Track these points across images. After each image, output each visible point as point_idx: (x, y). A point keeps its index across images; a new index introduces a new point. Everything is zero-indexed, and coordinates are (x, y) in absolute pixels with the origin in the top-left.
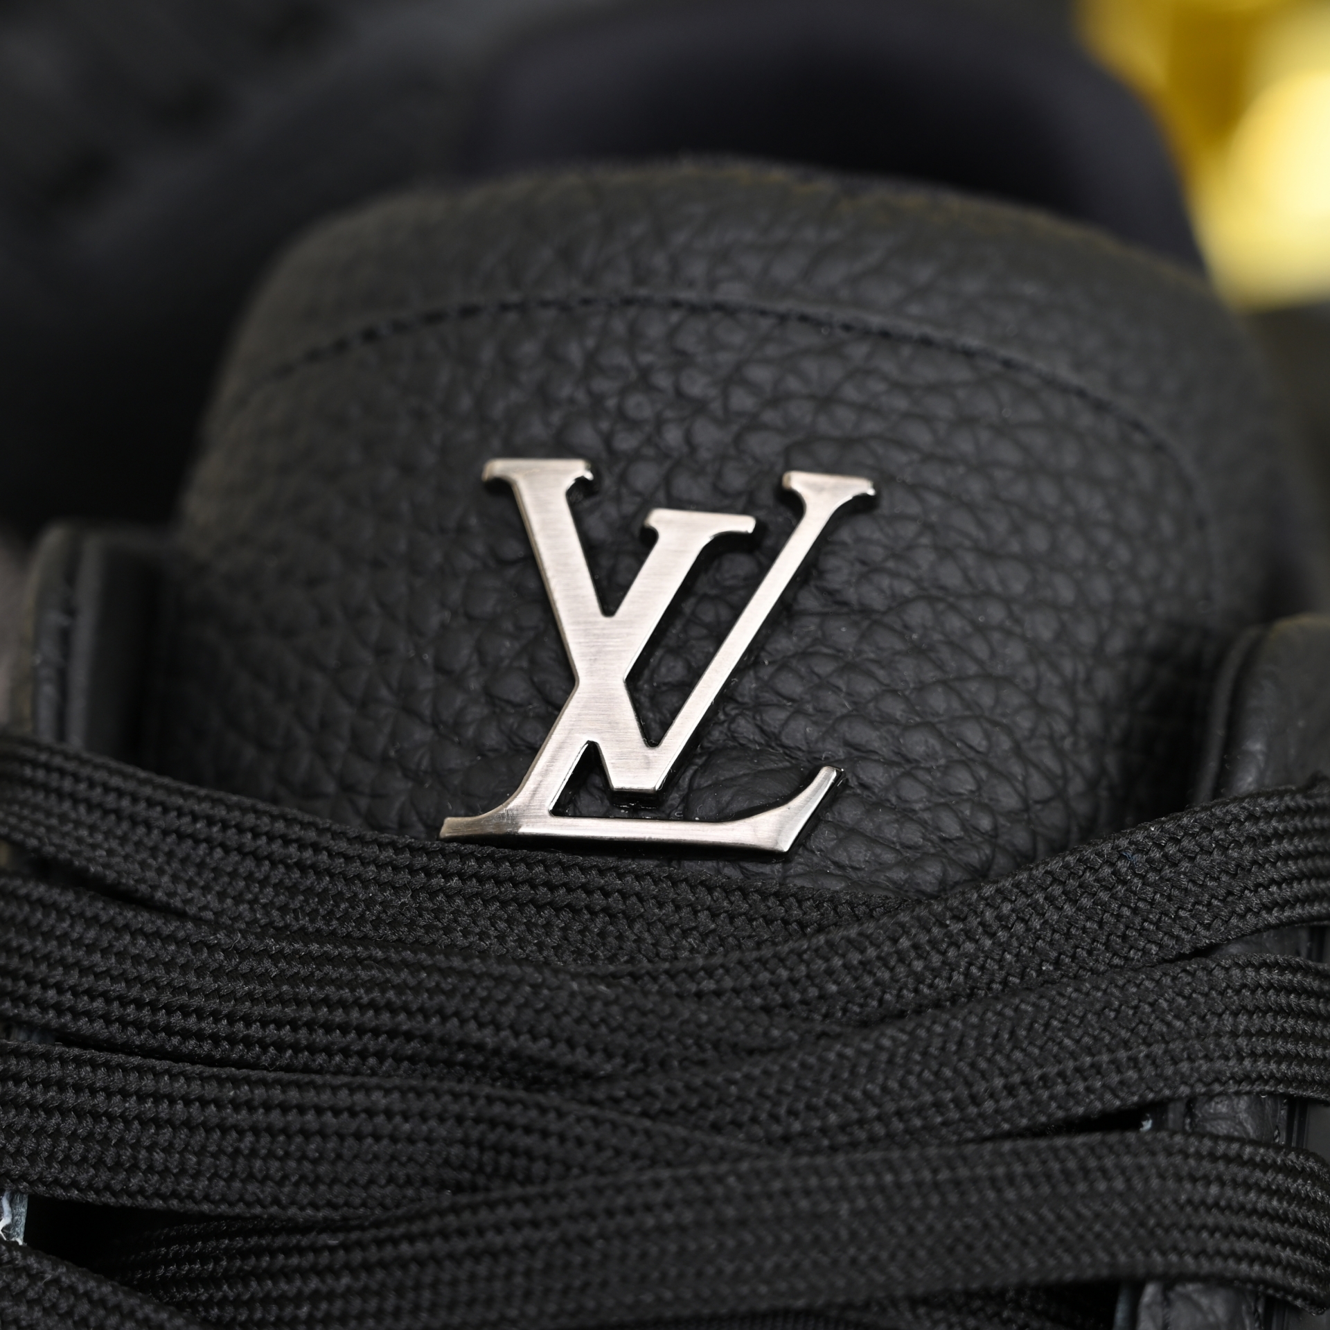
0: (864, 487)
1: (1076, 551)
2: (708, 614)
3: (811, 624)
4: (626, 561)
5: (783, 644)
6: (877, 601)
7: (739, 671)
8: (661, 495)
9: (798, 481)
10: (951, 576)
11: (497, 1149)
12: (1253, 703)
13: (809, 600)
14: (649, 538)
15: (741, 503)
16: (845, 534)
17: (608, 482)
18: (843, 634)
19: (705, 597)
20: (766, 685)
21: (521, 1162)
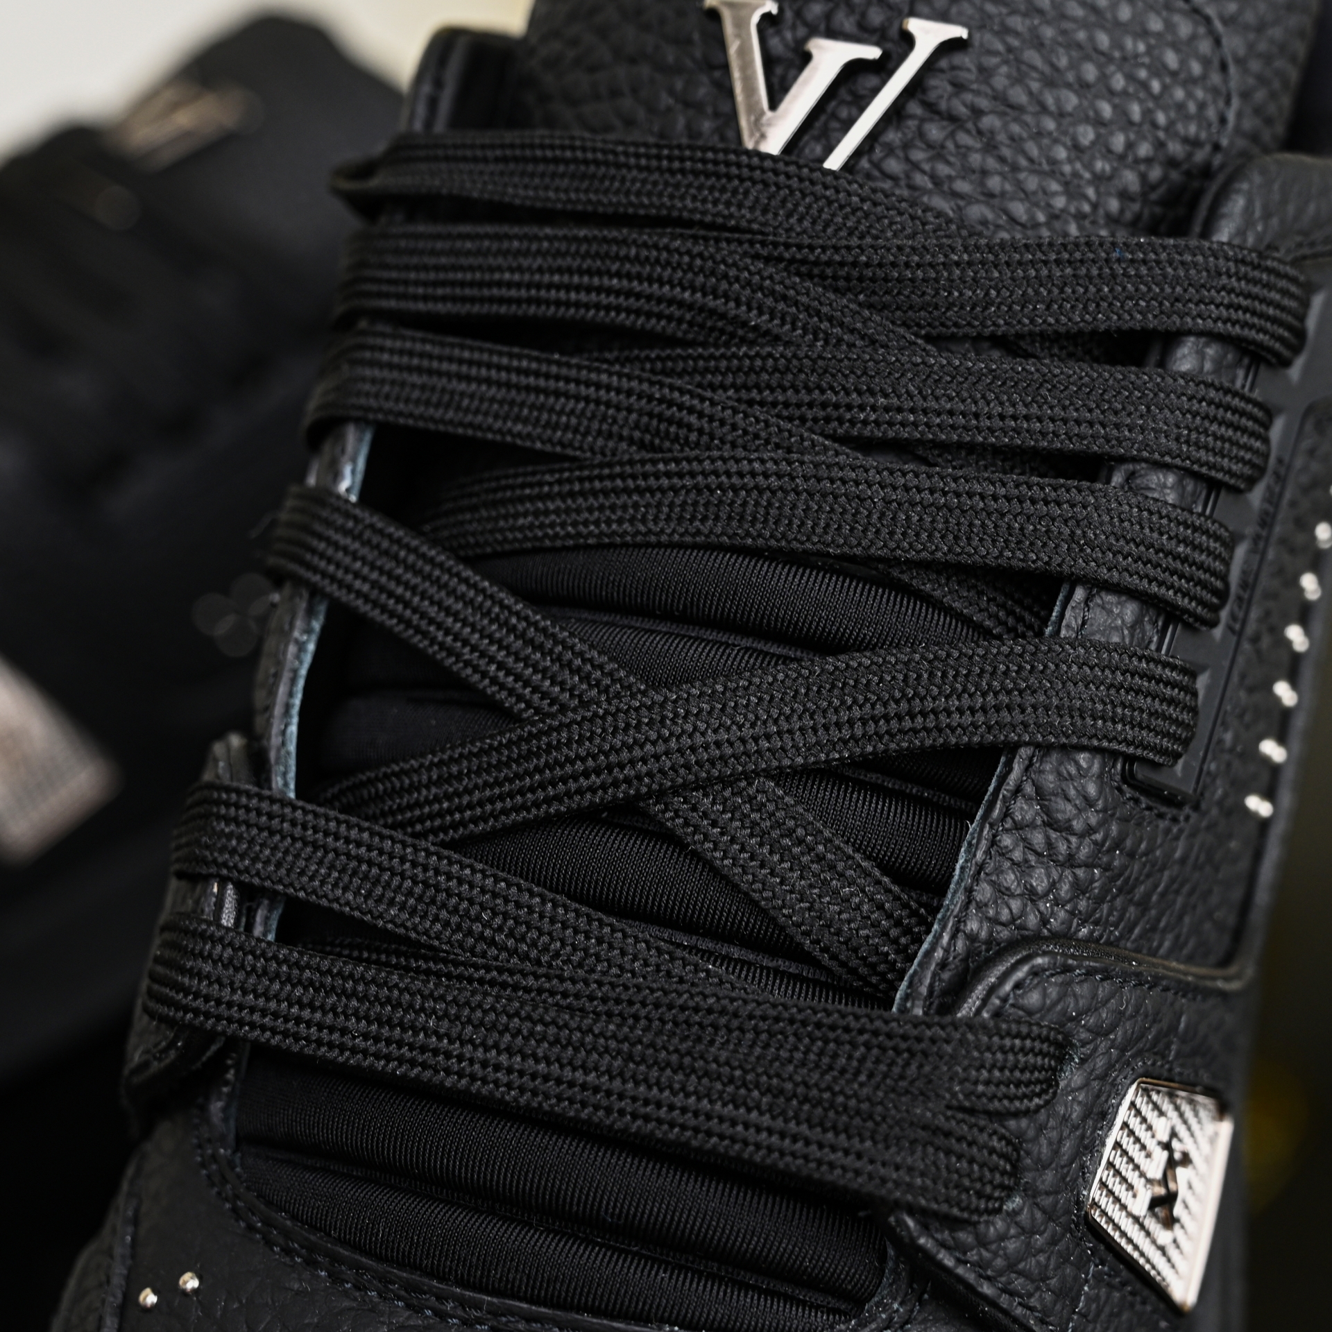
0: (960, 32)
1: (1119, 82)
2: (844, 113)
3: (912, 124)
4: (792, 72)
5: (892, 136)
6: (962, 110)
7: (858, 154)
8: (822, 27)
9: (914, 25)
10: (1018, 95)
11: (670, 421)
12: (1225, 210)
13: (914, 108)
14: (806, 58)
15: (875, 38)
16: (943, 63)
17: (789, 14)
18: (935, 132)
19: (843, 102)
20: (877, 165)
21: (683, 432)
